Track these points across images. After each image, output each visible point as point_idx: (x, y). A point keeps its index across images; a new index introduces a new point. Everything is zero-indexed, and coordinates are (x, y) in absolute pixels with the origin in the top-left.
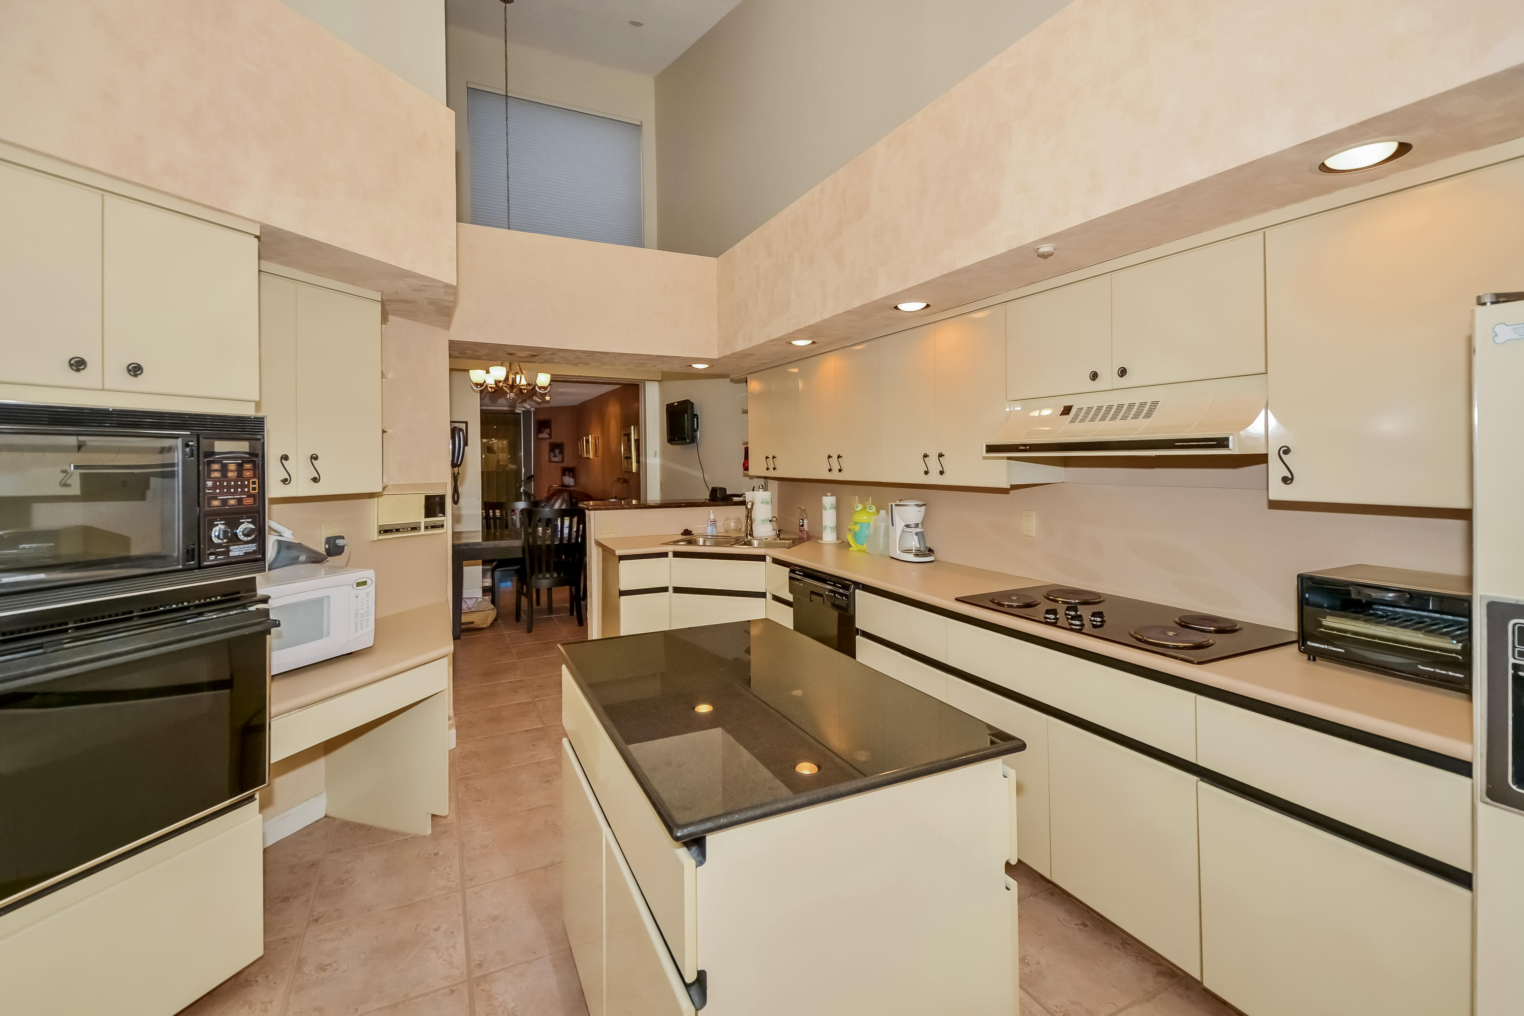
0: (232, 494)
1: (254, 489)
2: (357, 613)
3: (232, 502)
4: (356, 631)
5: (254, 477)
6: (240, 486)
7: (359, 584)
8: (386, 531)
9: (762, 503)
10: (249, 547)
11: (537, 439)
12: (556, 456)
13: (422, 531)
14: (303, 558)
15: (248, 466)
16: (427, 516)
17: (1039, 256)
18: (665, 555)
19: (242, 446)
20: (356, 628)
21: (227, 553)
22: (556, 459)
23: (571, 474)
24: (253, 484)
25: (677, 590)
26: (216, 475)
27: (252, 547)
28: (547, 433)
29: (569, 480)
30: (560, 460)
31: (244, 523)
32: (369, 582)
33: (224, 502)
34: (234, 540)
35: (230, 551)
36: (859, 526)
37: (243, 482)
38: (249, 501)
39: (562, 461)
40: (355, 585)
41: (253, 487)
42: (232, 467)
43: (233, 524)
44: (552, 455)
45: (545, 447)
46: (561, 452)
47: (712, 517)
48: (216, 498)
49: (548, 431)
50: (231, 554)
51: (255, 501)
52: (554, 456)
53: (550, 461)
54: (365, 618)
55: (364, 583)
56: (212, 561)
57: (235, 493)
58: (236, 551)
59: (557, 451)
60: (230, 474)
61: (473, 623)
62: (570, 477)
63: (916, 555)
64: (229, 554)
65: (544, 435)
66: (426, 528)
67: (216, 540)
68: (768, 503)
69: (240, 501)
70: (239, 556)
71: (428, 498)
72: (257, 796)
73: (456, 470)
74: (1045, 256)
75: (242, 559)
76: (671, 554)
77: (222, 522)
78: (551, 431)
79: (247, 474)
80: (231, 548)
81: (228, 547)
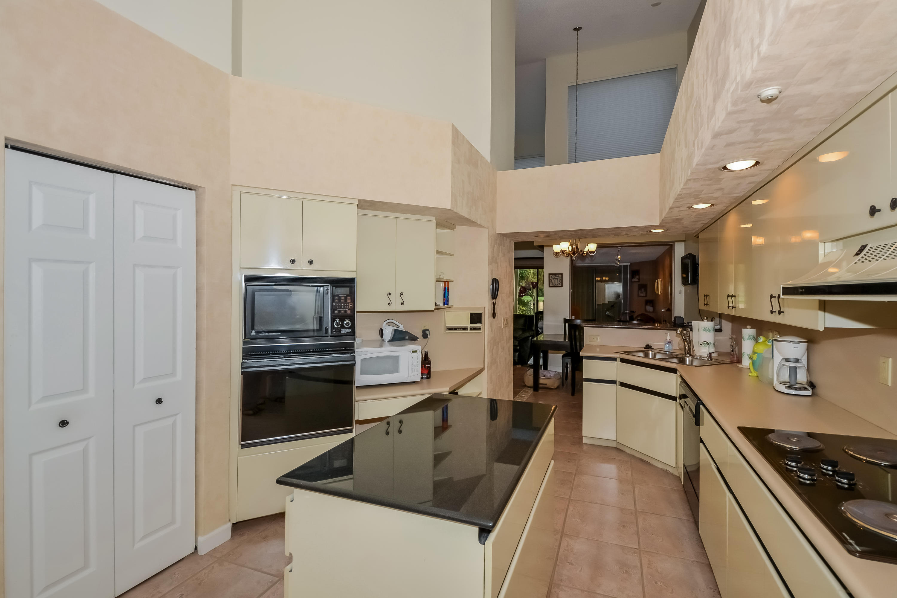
0: (342, 308)
1: (351, 307)
2: (412, 365)
3: (343, 312)
4: (412, 372)
5: (351, 302)
6: (346, 306)
7: (413, 352)
8: (450, 329)
9: (704, 330)
10: (349, 330)
11: (631, 282)
12: (642, 293)
13: (469, 331)
14: (407, 337)
15: (349, 298)
16: (471, 323)
17: (762, 101)
18: (614, 359)
19: (346, 290)
20: (412, 371)
21: (340, 331)
22: (642, 295)
23: (651, 304)
24: (350, 305)
25: (622, 384)
26: (336, 301)
27: (350, 330)
28: (637, 278)
29: (649, 308)
30: (645, 295)
31: (346, 320)
32: (418, 351)
33: (340, 312)
34: (343, 326)
35: (341, 331)
36: (757, 356)
37: (347, 304)
38: (349, 312)
39: (646, 296)
40: (412, 351)
41: (351, 306)
42: (343, 298)
43: (342, 320)
44: (640, 292)
45: (636, 287)
46: (646, 291)
47: (668, 338)
48: (336, 310)
49: (637, 277)
50: (342, 332)
51: (351, 311)
52: (641, 293)
53: (638, 296)
54: (416, 367)
55: (416, 351)
56: (334, 334)
57: (344, 308)
58: (343, 331)
59: (643, 290)
60: (342, 301)
61: (546, 384)
62: (650, 306)
63: (789, 387)
64: (341, 332)
65: (635, 280)
66: (471, 329)
67: (336, 326)
68: (710, 331)
69: (345, 311)
70: (344, 333)
71: (472, 315)
72: (354, 430)
73: (494, 301)
74: (769, 101)
75: (346, 334)
76: (618, 360)
77: (339, 319)
78: (639, 277)
79: (349, 301)
80: (342, 330)
81: (341, 329)
